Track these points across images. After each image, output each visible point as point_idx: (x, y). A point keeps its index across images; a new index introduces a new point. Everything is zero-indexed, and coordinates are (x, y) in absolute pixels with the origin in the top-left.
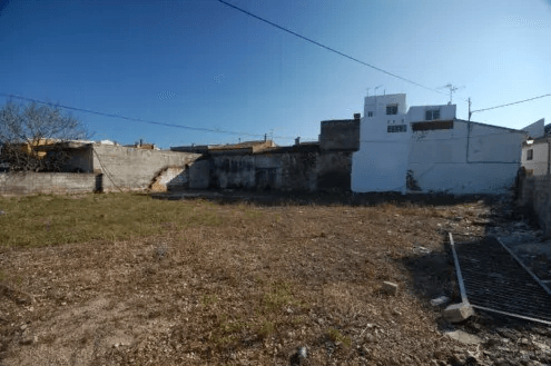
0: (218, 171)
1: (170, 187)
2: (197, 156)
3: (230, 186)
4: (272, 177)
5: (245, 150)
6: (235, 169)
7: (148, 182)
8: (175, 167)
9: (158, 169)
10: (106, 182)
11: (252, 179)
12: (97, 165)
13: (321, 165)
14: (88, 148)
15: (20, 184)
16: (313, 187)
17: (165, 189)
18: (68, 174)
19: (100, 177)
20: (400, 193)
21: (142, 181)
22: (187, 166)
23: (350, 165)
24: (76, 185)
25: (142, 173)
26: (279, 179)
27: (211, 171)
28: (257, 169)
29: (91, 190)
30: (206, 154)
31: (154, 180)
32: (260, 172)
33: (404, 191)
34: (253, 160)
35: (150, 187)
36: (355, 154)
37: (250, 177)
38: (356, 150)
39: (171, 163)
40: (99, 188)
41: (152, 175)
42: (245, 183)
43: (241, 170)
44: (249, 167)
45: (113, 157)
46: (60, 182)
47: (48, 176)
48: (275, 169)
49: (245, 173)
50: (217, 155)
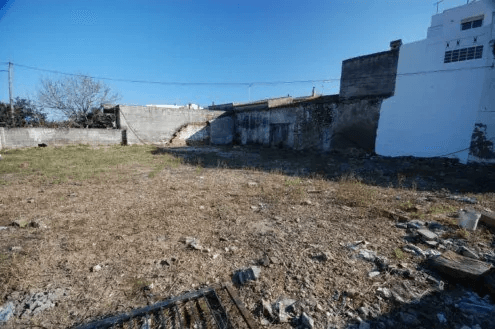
0: (240, 128)
1: (189, 142)
2: (223, 112)
3: (250, 142)
4: (285, 134)
5: (263, 107)
6: (251, 125)
7: (169, 137)
8: (195, 124)
9: (178, 125)
10: (130, 136)
11: (267, 136)
12: (123, 122)
13: (341, 117)
14: (117, 107)
16: (326, 146)
17: (184, 144)
18: (100, 130)
19: (124, 133)
20: (456, 161)
21: (163, 136)
22: (208, 123)
23: (377, 117)
24: (107, 139)
25: (163, 129)
26: (291, 137)
27: (235, 128)
28: (271, 125)
29: (119, 143)
30: (230, 111)
31: (175, 135)
32: (274, 127)
34: (268, 115)
35: (171, 141)
36: (386, 104)
37: (264, 134)
38: (389, 95)
39: (191, 121)
40: (124, 142)
41: (173, 131)
42: (261, 140)
43: (258, 126)
44: (265, 122)
45: (137, 115)
46: (94, 135)
47: (85, 131)
48: (288, 124)
49: (261, 130)
50: (238, 112)
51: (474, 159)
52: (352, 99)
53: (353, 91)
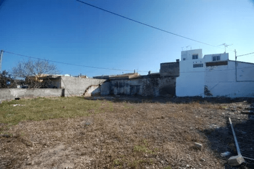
0: (113, 87)
1: (93, 94)
2: (105, 80)
3: (119, 94)
4: (138, 90)
5: (125, 78)
6: (121, 86)
7: (83, 92)
8: (94, 86)
9: (87, 86)
10: (66, 92)
11: (129, 91)
12: (62, 85)
13: (162, 83)
14: (59, 78)
15: (32, 93)
16: (157, 94)
17: (90, 95)
18: (51, 89)
19: (63, 90)
20: (201, 97)
21: (81, 92)
22: (100, 85)
23: (175, 83)
24: (54, 94)
25: (81, 88)
26: (141, 91)
27: (110, 87)
28: (131, 86)
29: (60, 96)
30: (108, 80)
31: (86, 91)
32: (132, 87)
33: (204, 96)
34: (129, 82)
35: (84, 94)
36: (177, 78)
37: (127, 90)
38: (178, 76)
39: (93, 84)
40: (63, 95)
41: (85, 89)
42: (125, 93)
43: (124, 86)
44: (127, 85)
45: (69, 81)
46: (48, 92)
47: (43, 90)
48: (139, 86)
49: (126, 88)
50: (112, 80)
51: (206, 96)
52: (165, 77)
53: (165, 74)
